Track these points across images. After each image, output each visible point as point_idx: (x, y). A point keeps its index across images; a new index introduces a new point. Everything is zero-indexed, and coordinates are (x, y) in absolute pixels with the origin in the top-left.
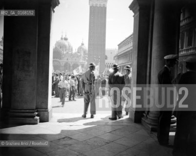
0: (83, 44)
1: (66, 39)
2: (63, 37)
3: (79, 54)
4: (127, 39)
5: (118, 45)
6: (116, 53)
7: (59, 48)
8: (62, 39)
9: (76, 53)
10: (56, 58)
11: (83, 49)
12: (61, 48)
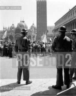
0: (33, 24)
1: (23, 22)
2: (22, 21)
3: (31, 30)
4: (60, 19)
5: (55, 24)
6: (53, 28)
7: (19, 27)
8: (21, 21)
9: (29, 30)
10: (18, 33)
11: (34, 27)
12: (20, 27)
